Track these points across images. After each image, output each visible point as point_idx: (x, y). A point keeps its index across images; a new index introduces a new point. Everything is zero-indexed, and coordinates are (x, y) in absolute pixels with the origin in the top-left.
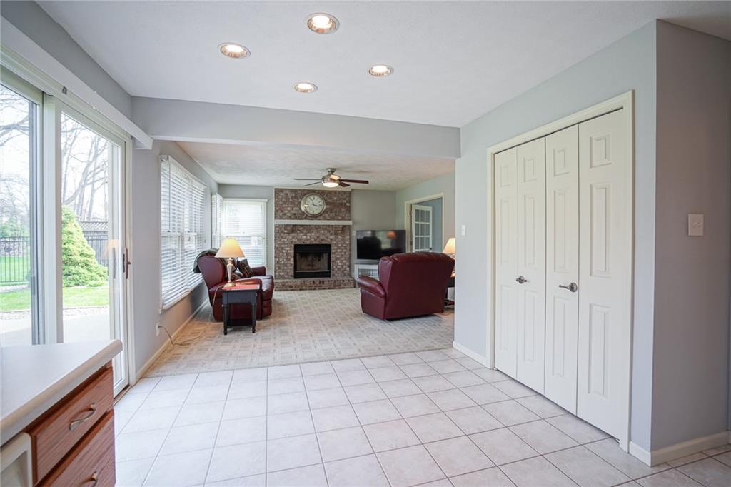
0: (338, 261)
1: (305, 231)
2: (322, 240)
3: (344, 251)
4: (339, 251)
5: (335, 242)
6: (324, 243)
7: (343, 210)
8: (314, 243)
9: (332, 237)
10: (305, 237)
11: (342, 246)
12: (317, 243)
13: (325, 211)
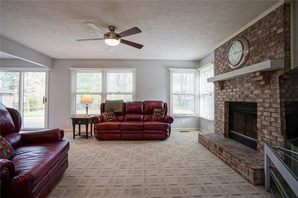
0: (265, 131)
1: (231, 87)
2: (247, 96)
3: (274, 115)
4: (265, 114)
5: (260, 100)
6: (248, 100)
7: (272, 44)
8: (239, 100)
9: (256, 92)
10: (231, 93)
11: (270, 106)
12: (242, 100)
13: (248, 57)
